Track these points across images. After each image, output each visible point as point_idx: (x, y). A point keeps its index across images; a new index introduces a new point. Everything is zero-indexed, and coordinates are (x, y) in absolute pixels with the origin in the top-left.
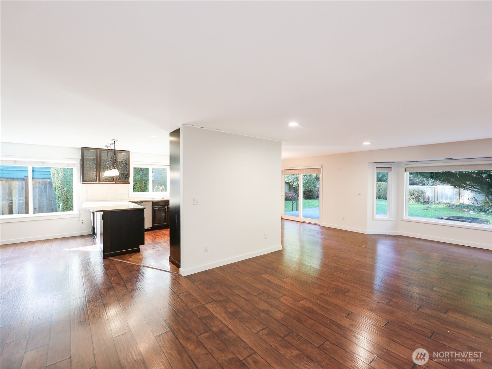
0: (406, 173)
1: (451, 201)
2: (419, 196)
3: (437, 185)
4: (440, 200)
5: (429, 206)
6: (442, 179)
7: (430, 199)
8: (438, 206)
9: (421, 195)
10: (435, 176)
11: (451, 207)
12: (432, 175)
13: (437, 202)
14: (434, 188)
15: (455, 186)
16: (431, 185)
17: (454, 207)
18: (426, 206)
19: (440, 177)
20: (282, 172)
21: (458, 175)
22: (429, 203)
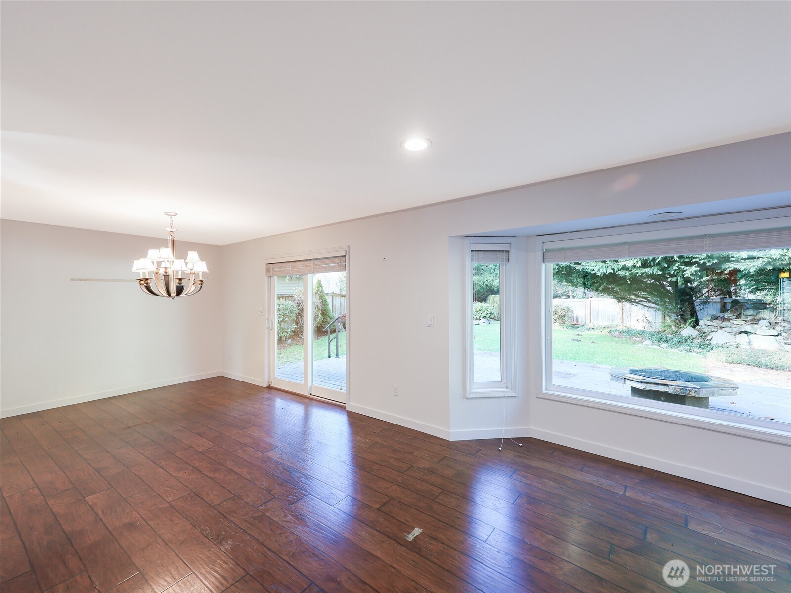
0: (546, 265)
1: (611, 323)
2: (564, 316)
3: (590, 298)
4: (595, 323)
5: (580, 333)
6: (601, 288)
7: (580, 321)
8: (592, 332)
9: (566, 314)
10: (589, 283)
11: (613, 334)
12: (586, 280)
13: (591, 325)
14: (585, 303)
15: (620, 299)
16: (580, 299)
17: (617, 333)
18: (576, 331)
19: (598, 284)
20: (268, 270)
21: (629, 279)
22: (578, 327)
